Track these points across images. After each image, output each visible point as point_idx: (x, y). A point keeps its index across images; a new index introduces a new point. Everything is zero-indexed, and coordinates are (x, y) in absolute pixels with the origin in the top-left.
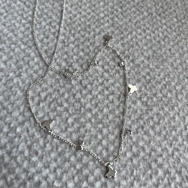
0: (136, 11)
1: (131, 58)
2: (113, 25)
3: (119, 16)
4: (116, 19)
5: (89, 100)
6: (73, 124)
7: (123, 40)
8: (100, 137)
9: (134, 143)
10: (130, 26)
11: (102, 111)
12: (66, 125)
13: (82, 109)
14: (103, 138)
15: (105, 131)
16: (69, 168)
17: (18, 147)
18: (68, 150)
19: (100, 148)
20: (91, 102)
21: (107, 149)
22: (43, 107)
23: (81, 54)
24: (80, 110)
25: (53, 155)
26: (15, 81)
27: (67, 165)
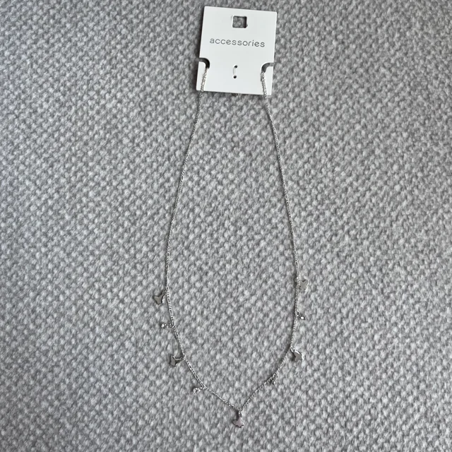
0: (442, 173)
1: (437, 252)
2: (412, 203)
3: (420, 187)
4: (416, 192)
5: (394, 312)
6: (380, 341)
7: (427, 226)
8: (408, 352)
9: (443, 357)
10: (434, 200)
11: (408, 324)
12: (373, 342)
13: (387, 323)
14: (412, 353)
15: (413, 346)
16: (382, 385)
17: (331, 368)
18: (378, 368)
19: (409, 364)
20: (396, 314)
21: (417, 365)
22: (347, 325)
23: (378, 253)
24: (386, 325)
25: (365, 374)
26: (312, 297)
27: (379, 382)
